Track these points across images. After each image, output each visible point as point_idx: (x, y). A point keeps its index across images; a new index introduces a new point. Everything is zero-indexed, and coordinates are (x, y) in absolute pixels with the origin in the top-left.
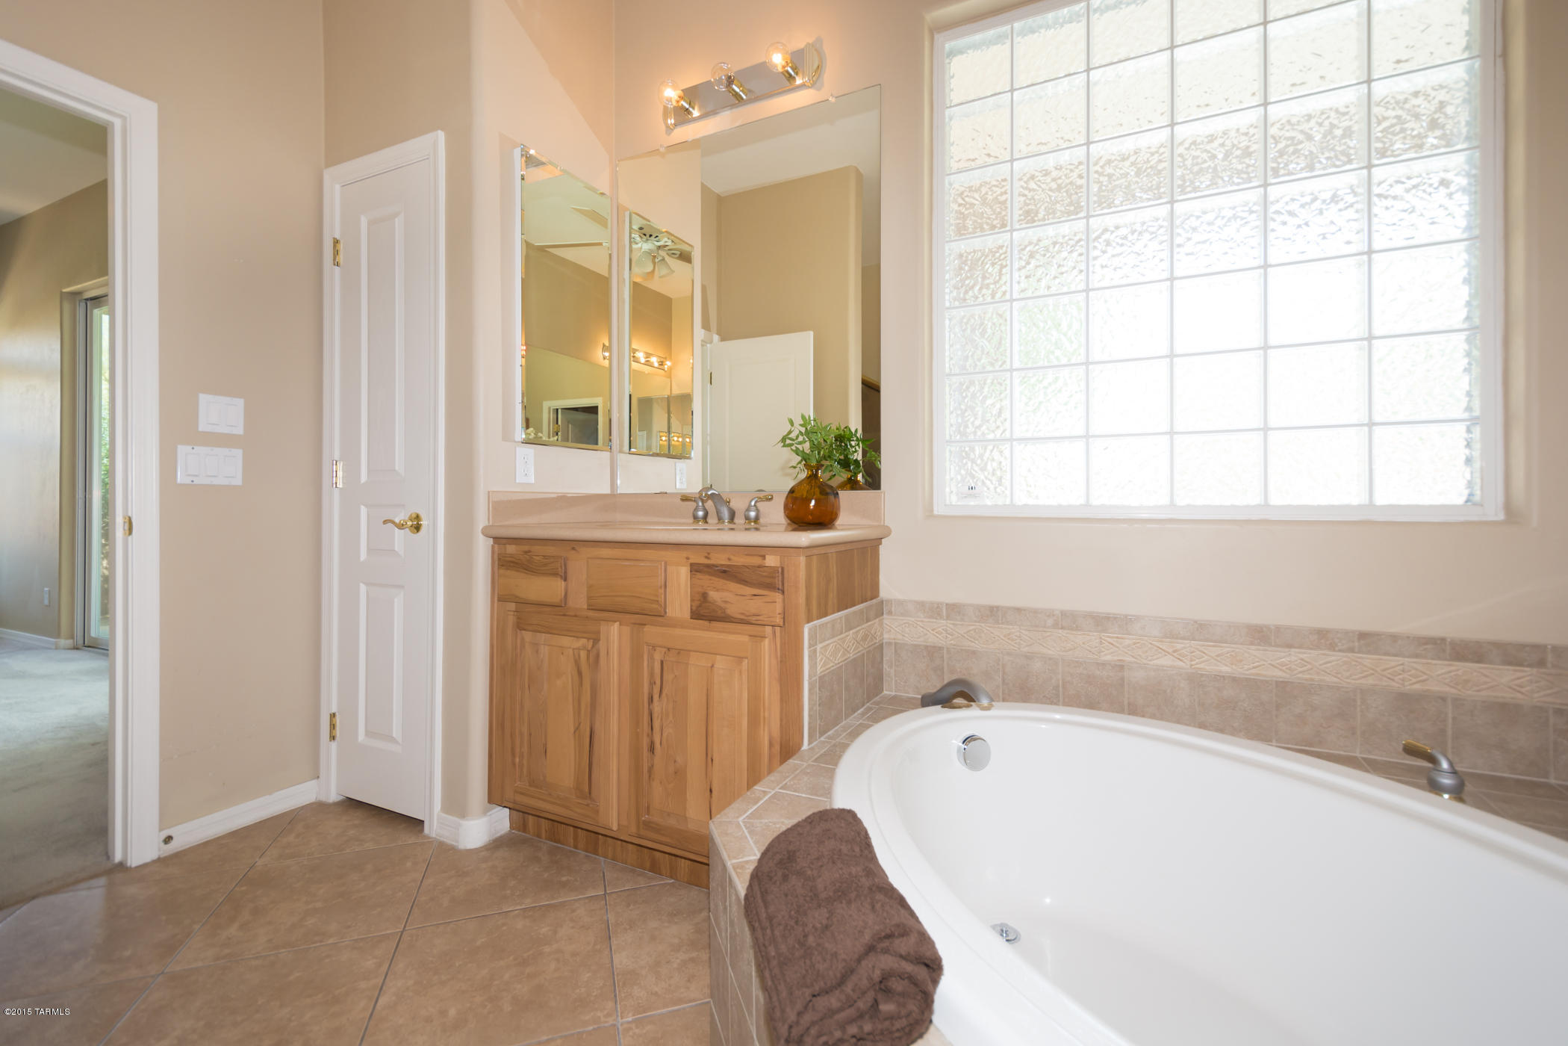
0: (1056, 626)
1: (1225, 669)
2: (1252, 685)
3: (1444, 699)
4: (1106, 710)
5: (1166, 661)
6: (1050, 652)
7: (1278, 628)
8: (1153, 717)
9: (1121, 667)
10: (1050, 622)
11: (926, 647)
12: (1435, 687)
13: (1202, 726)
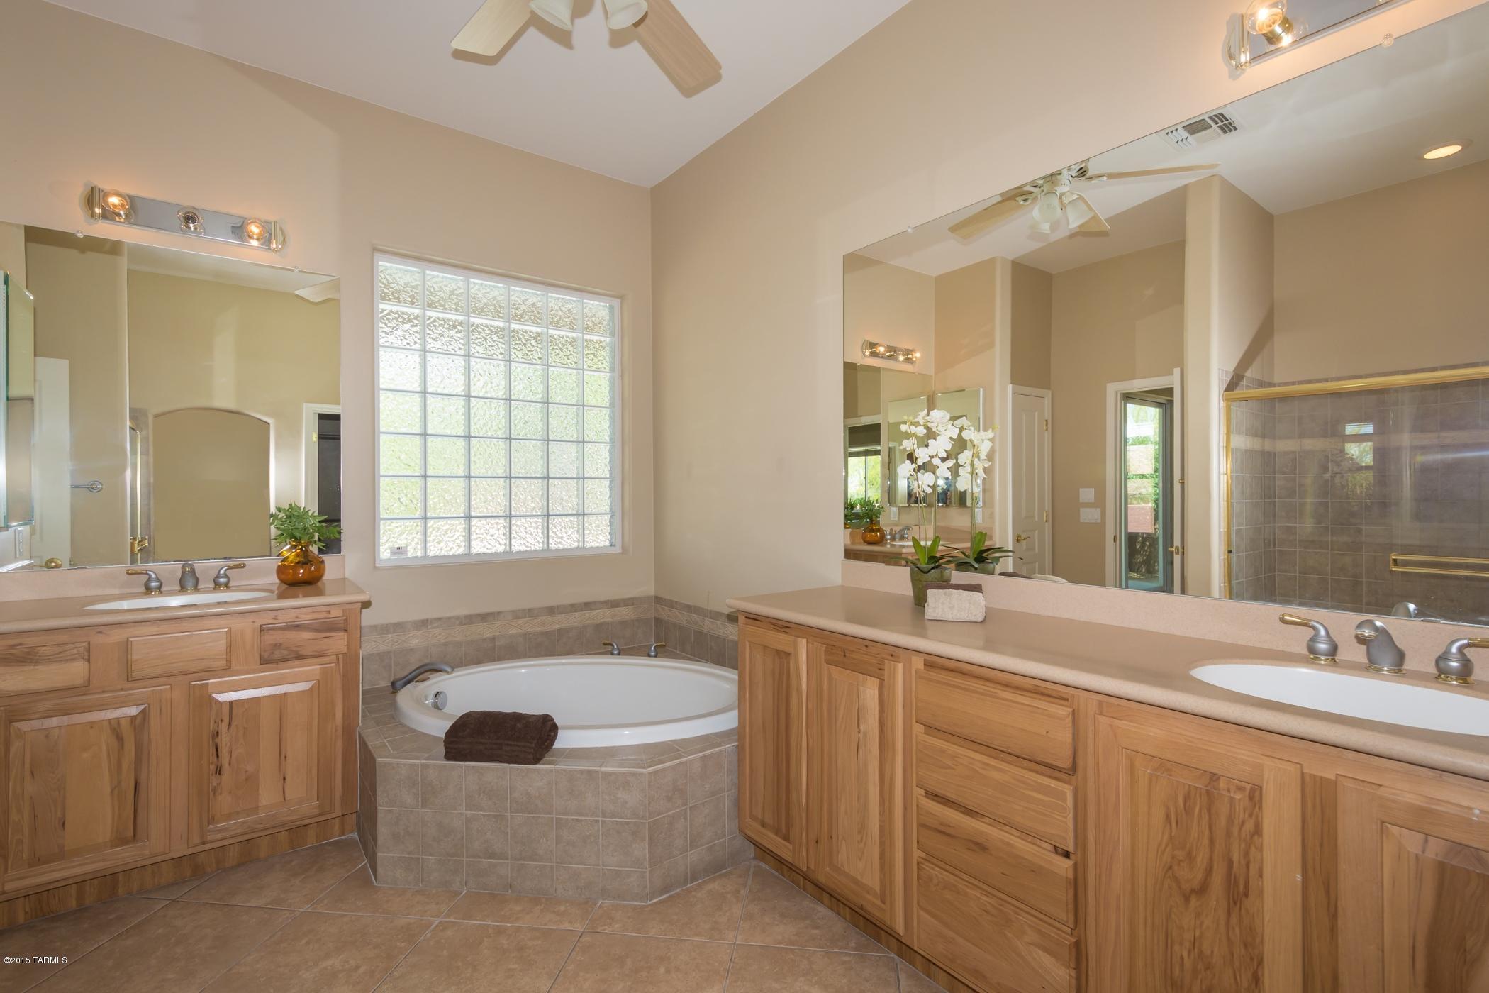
0: (461, 624)
1: (538, 629)
2: (547, 634)
3: (608, 623)
4: (487, 662)
5: (514, 631)
6: (456, 639)
7: (558, 606)
8: (509, 659)
9: (493, 639)
10: (458, 622)
11: (379, 653)
12: (607, 620)
13: (529, 657)
